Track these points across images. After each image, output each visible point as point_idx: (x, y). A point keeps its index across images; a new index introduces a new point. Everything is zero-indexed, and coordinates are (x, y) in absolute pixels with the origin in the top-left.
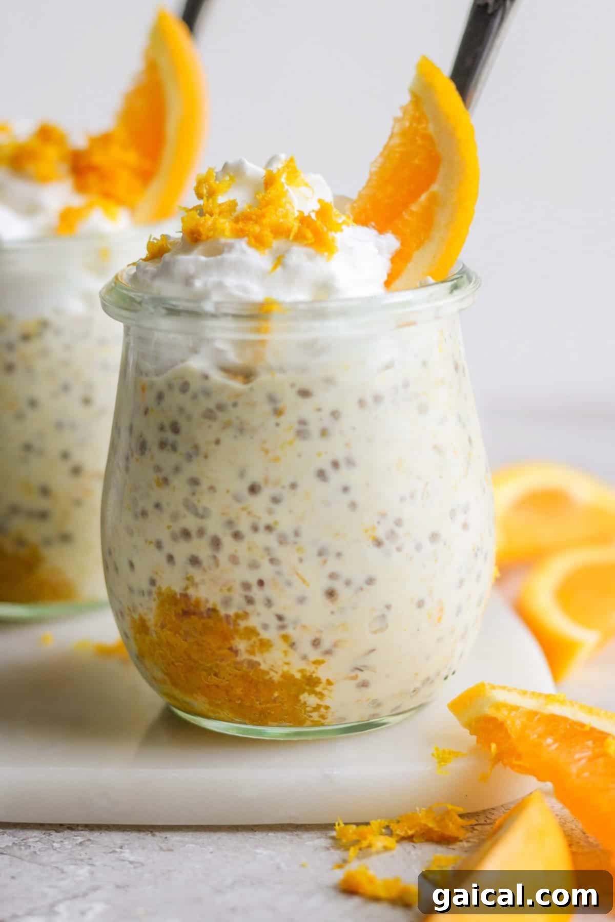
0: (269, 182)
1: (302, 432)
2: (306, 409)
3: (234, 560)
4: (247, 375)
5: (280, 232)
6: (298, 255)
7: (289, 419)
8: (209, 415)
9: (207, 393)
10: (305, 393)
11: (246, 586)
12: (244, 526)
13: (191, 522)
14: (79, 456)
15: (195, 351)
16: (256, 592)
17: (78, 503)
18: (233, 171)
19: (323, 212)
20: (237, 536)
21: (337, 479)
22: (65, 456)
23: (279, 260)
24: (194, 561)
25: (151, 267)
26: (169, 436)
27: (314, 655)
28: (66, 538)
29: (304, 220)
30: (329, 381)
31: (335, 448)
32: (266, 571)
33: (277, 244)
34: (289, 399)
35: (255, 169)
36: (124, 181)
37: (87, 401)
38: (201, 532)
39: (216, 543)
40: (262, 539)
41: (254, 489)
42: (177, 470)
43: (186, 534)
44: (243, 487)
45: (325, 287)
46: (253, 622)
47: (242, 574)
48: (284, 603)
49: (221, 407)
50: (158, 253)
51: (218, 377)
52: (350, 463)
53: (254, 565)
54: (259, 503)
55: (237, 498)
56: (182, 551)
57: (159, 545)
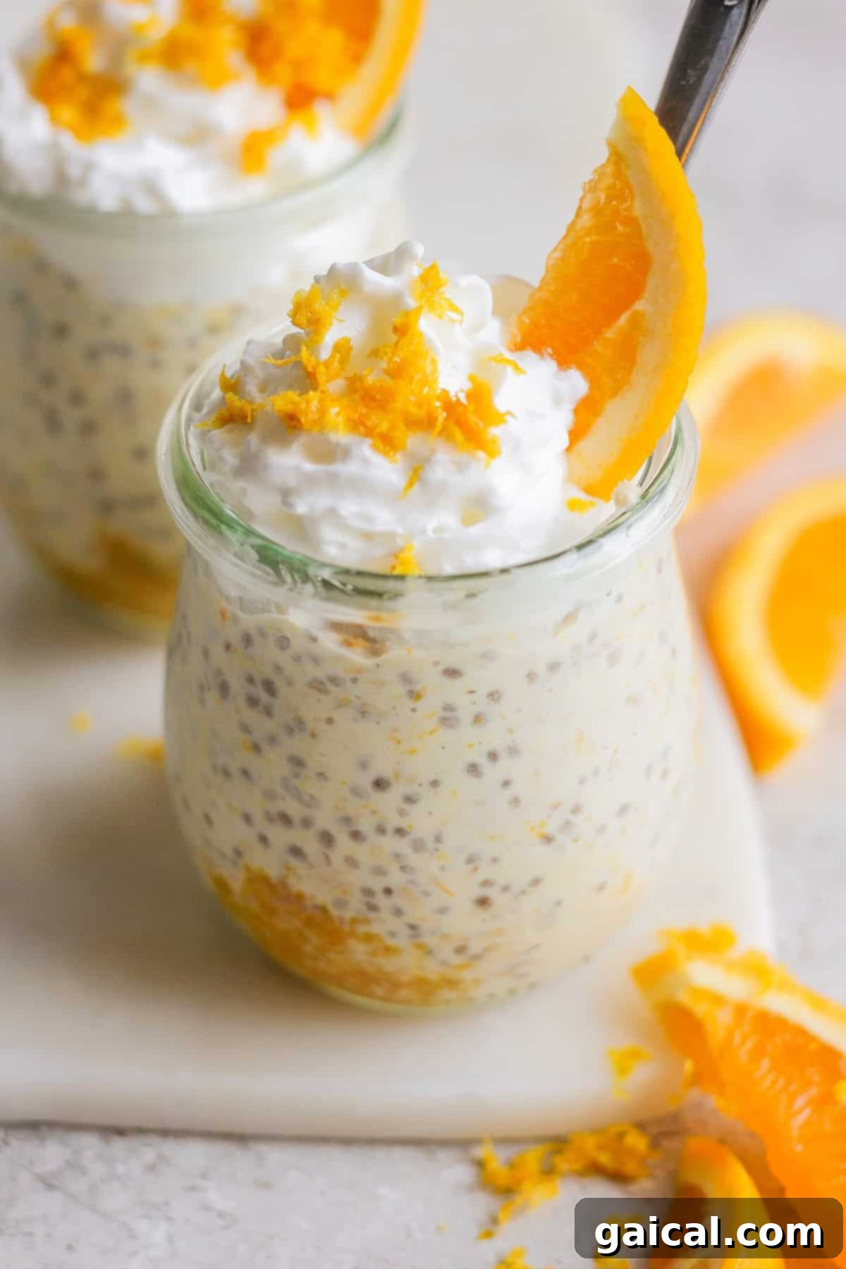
1: (448, 718)
2: (455, 692)
3: (351, 862)
4: (373, 642)
6: (443, 466)
7: (431, 705)
8: (318, 687)
9: (316, 660)
10: (452, 673)
11: (368, 892)
12: (366, 826)
13: (291, 806)
16: (382, 901)
20: (356, 836)
21: (493, 773)
23: (417, 473)
24: (297, 852)
26: (262, 694)
27: (456, 960)
30: (487, 656)
31: (493, 736)
32: (396, 879)
34: (430, 679)
38: (307, 823)
39: (327, 839)
40: (390, 843)
41: (380, 784)
42: (273, 740)
43: (285, 819)
44: (365, 781)
46: (376, 928)
47: (361, 878)
48: (419, 912)
49: (334, 680)
51: (330, 642)
52: (513, 751)
53: (379, 871)
54: (388, 802)
55: (356, 792)
56: (280, 836)
57: (247, 818)
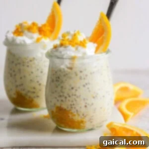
0: (75, 35)
1: (81, 78)
2: (81, 74)
3: (69, 101)
4: (71, 68)
5: (77, 44)
6: (80, 48)
7: (78, 76)
8: (65, 76)
9: (64, 72)
10: (81, 72)
11: (71, 105)
12: (71, 95)
13: (61, 94)
14: (40, 82)
15: (62, 64)
16: (73, 106)
17: (40, 90)
18: (68, 33)
19: (84, 40)
20: (69, 96)
21: (87, 86)
22: (38, 82)
23: (77, 49)
24: (62, 101)
25: (54, 50)
26: (58, 79)
28: (38, 96)
29: (81, 42)
30: (85, 70)
31: (86, 81)
32: (75, 102)
33: (76, 46)
34: (78, 73)
35: (72, 33)
36: (48, 33)
37: (42, 72)
38: (63, 96)
39: (66, 98)
40: (74, 97)
41: (72, 88)
42: (59, 85)
43: (60, 96)
44: (70, 88)
45: (85, 54)
46: (72, 111)
47: (70, 103)
49: (67, 74)
50: (55, 47)
51: (66, 69)
52: (89, 83)
53: (72, 101)
54: (73, 91)
55: (69, 90)
56: (60, 99)
57: (56, 98)
